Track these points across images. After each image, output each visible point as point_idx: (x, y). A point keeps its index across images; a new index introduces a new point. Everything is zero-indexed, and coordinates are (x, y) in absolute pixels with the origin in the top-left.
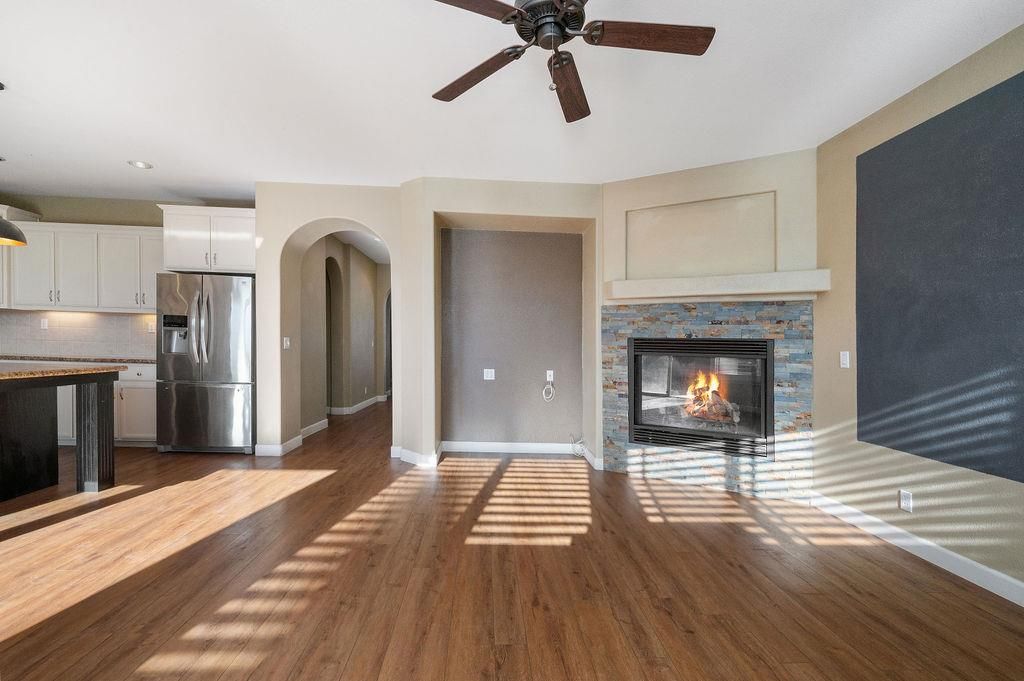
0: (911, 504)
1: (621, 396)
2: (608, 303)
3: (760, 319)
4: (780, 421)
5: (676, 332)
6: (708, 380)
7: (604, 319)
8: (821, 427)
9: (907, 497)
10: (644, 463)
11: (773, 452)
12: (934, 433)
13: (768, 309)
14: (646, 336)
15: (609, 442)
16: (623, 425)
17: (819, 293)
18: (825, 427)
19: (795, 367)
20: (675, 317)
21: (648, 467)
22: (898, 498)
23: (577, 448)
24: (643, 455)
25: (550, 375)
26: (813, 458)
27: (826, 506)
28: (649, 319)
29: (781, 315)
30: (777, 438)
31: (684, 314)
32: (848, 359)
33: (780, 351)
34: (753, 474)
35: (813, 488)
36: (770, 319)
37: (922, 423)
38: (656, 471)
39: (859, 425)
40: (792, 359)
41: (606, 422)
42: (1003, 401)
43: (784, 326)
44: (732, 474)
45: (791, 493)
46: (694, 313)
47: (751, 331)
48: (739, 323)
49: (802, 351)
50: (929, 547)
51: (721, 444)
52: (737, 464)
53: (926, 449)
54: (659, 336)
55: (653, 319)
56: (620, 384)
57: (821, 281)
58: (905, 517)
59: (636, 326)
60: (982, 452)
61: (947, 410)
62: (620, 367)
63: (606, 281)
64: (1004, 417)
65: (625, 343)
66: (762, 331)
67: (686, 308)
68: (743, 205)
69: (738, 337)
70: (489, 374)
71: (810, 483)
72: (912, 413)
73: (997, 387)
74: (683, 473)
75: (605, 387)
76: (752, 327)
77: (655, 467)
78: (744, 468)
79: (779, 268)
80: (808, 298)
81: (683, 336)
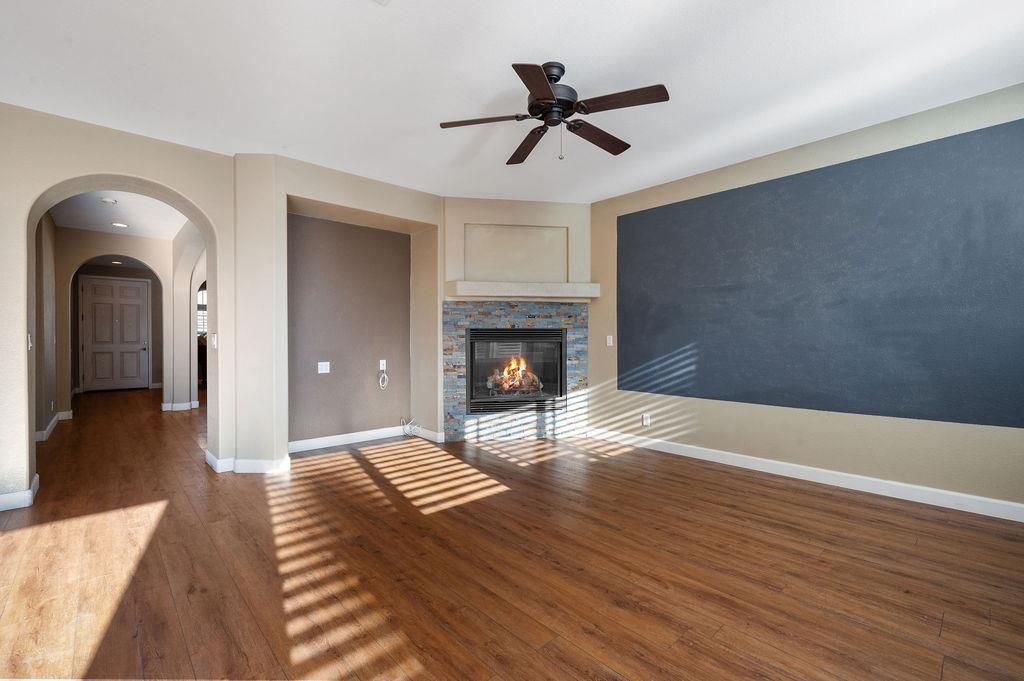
0: (649, 421)
1: (460, 377)
2: (449, 299)
3: (558, 315)
4: (570, 383)
5: (504, 324)
6: (518, 363)
7: (444, 313)
8: (592, 385)
9: (647, 418)
10: (478, 430)
11: (566, 406)
12: (661, 380)
13: (562, 307)
14: (480, 327)
15: (449, 417)
16: (461, 401)
17: (592, 299)
18: (595, 385)
19: (579, 347)
20: (502, 312)
21: (481, 433)
22: (642, 420)
23: (407, 429)
24: (478, 424)
25: (383, 365)
26: (588, 406)
27: (612, 437)
28: (484, 314)
29: (571, 313)
30: (569, 396)
31: (509, 310)
32: (611, 341)
33: (570, 337)
34: (554, 423)
35: (588, 425)
36: (565, 315)
37: (655, 375)
38: (488, 434)
39: (618, 380)
40: (577, 341)
41: (446, 400)
42: (692, 360)
43: (573, 319)
44: (541, 426)
45: (577, 432)
46: (517, 309)
47: (553, 323)
48: (546, 317)
49: (582, 336)
50: (660, 443)
51: (534, 405)
52: (545, 418)
53: (658, 389)
54: (491, 327)
55: (486, 314)
56: (459, 367)
57: (594, 290)
58: (646, 429)
59: (472, 319)
60: (684, 386)
61: (667, 366)
62: (459, 353)
63: (447, 279)
64: (693, 368)
65: (463, 333)
66: (561, 323)
67: (511, 305)
68: (548, 233)
69: (545, 327)
70: (324, 367)
71: (586, 422)
72: (650, 370)
73: (689, 353)
74: (509, 432)
75: (446, 370)
76: (553, 320)
77: (487, 431)
78: (548, 421)
79: (570, 280)
80: (586, 301)
81: (509, 327)
